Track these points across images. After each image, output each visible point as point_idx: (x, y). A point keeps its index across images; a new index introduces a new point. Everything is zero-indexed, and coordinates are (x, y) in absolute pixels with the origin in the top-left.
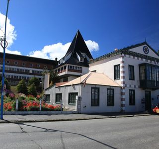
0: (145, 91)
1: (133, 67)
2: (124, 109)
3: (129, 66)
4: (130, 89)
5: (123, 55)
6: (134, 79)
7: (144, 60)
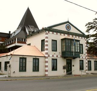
0: (67, 60)
1: (56, 41)
2: (47, 74)
3: (52, 40)
4: (53, 58)
5: (47, 32)
6: (56, 51)
7: (66, 35)
